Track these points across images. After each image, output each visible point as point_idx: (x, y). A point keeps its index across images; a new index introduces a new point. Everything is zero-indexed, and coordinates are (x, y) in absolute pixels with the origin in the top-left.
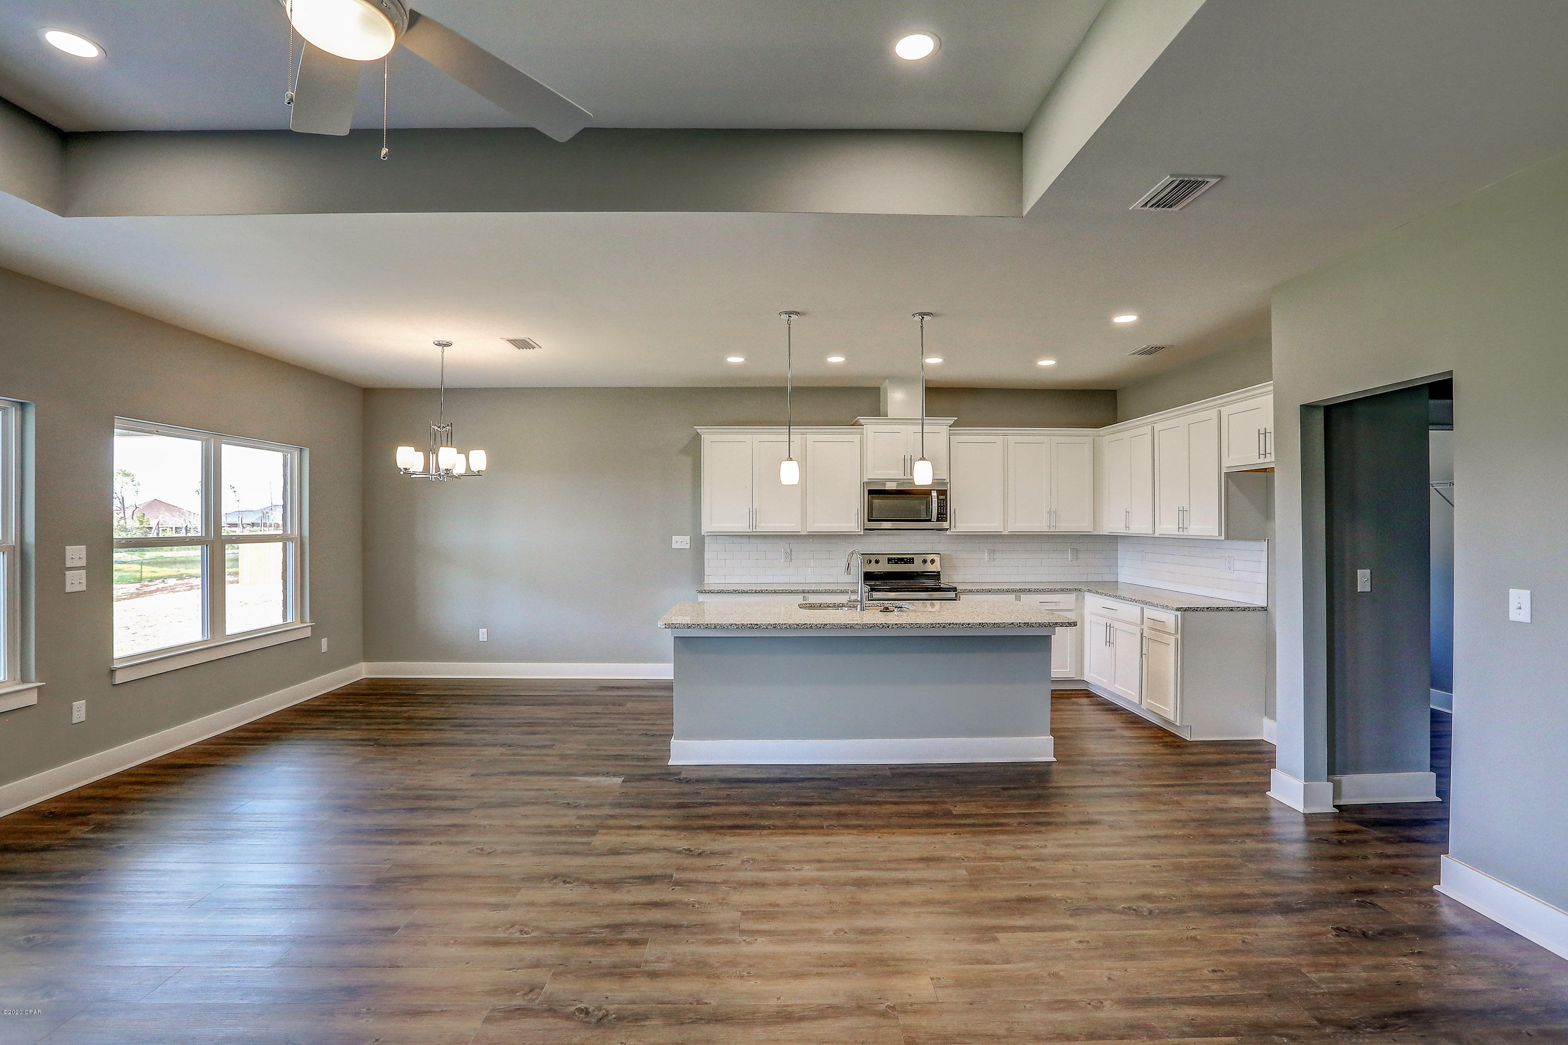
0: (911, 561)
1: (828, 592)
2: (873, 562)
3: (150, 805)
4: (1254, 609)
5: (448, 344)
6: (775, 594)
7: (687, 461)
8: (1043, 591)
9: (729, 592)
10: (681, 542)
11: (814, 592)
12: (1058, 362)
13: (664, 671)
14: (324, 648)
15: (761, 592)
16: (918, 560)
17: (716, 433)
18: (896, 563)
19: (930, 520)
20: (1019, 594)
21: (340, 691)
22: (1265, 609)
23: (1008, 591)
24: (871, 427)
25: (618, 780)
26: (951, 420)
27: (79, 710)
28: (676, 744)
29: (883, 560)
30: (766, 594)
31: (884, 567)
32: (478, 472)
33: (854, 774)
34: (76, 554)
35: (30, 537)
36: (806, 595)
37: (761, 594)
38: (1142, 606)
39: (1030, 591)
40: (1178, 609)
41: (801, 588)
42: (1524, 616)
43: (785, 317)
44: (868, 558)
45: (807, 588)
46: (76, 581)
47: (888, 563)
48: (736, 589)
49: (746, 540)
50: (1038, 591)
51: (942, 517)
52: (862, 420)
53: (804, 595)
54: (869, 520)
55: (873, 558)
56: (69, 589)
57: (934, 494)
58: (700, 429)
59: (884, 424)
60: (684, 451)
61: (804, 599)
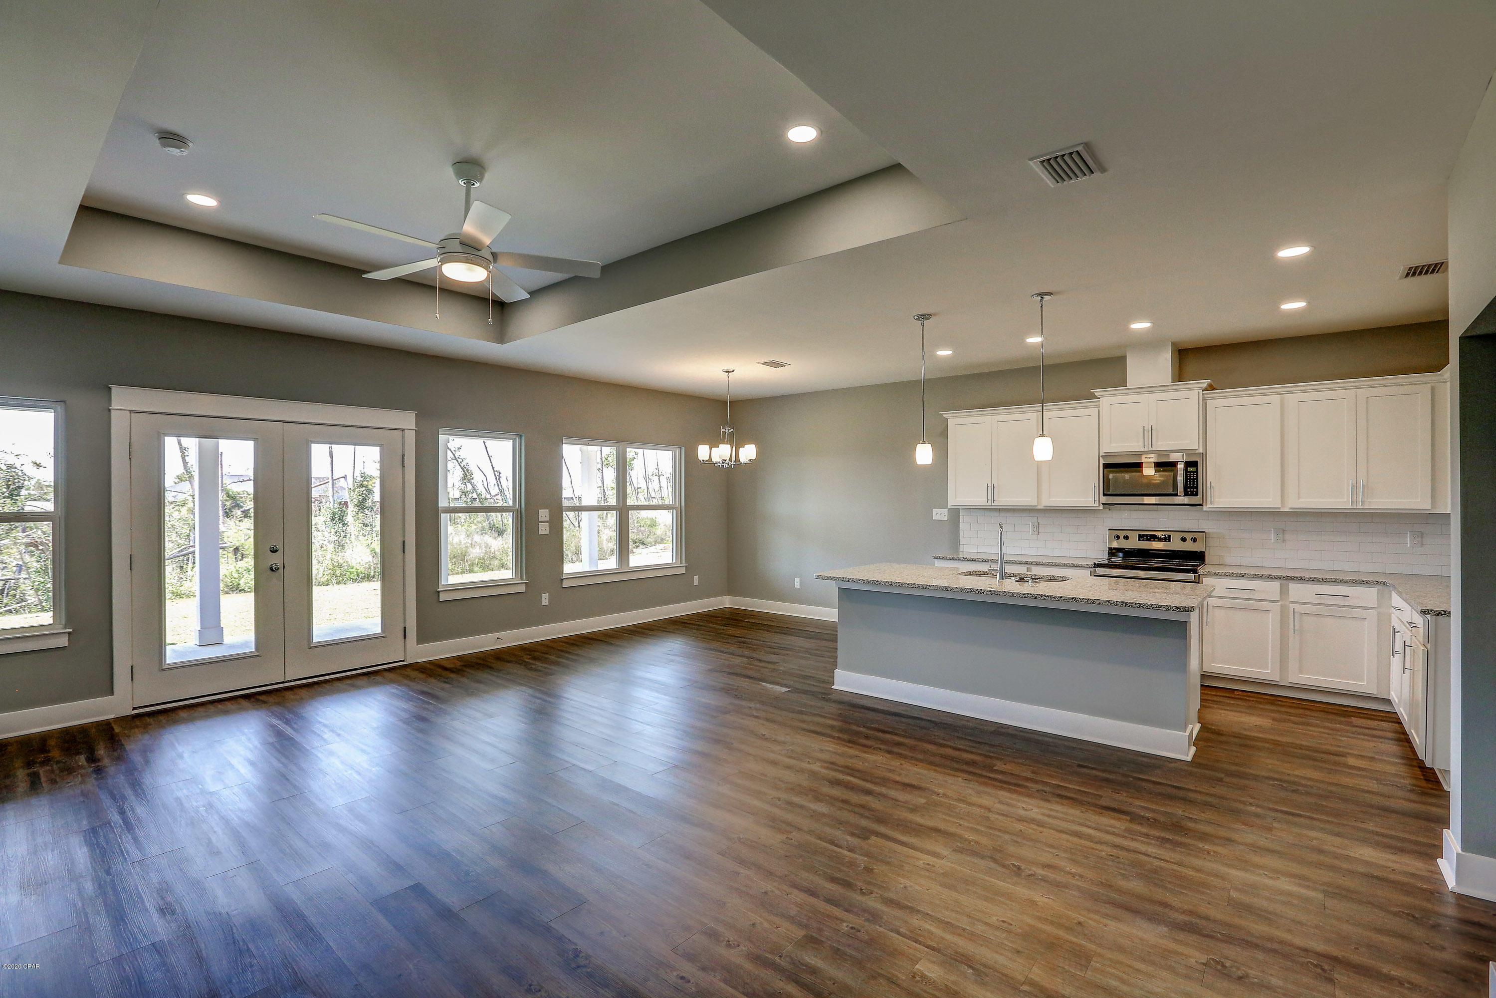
0: (1164, 538)
1: (1051, 565)
2: (1122, 537)
3: (567, 655)
5: (732, 371)
8: (1324, 581)
10: (940, 514)
11: (1037, 564)
12: (1309, 303)
13: (830, 614)
14: (696, 582)
16: (1176, 537)
17: (960, 417)
18: (1148, 540)
19: (1176, 495)
20: (1285, 582)
21: (706, 613)
23: (1269, 577)
24: (1108, 399)
25: (784, 689)
26: (1204, 383)
27: (545, 599)
28: (839, 673)
29: (1134, 537)
31: (1134, 543)
33: (950, 721)
34: (544, 514)
35: (523, 506)
36: (1029, 566)
39: (1302, 579)
41: (1024, 559)
44: (1116, 534)
45: (1030, 560)
46: (544, 529)
47: (1139, 540)
48: (986, 558)
49: (996, 514)
50: (1313, 580)
51: (1191, 491)
52: (1097, 392)
53: (1027, 566)
54: (1104, 495)
55: (1122, 534)
56: (541, 533)
57: (1181, 466)
58: (945, 414)
59: (1123, 394)
61: (1028, 570)
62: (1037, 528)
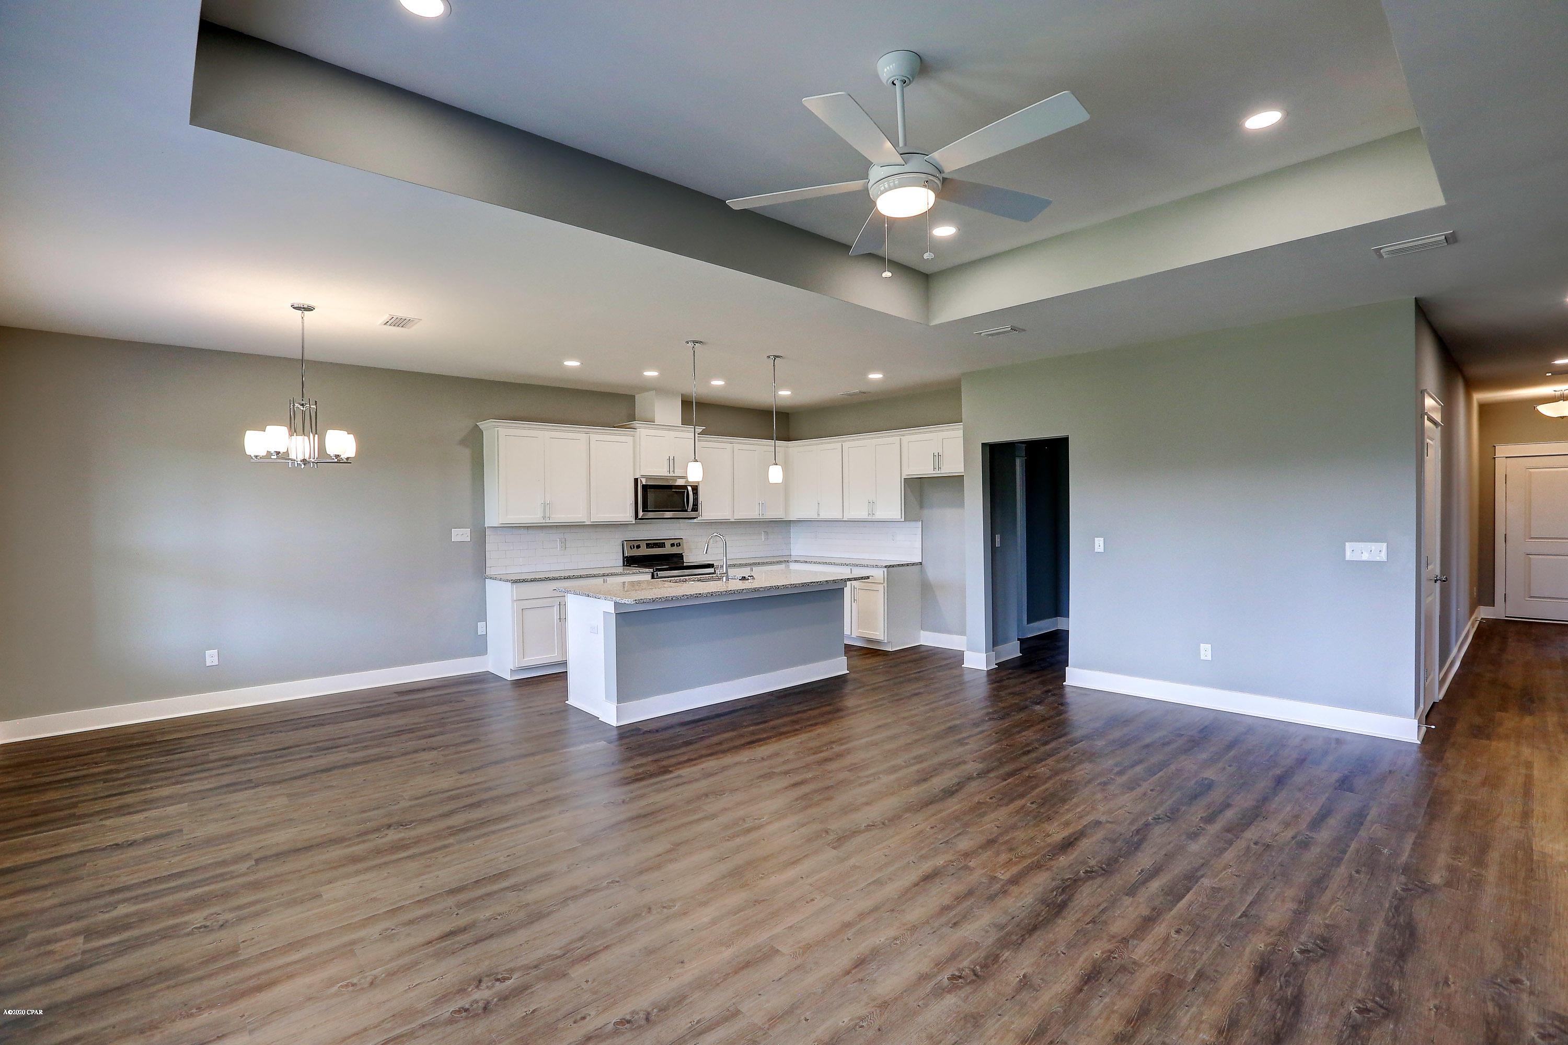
0: (661, 545)
2: (635, 547)
4: (913, 564)
5: (309, 309)
6: (581, 579)
7: (466, 453)
9: (541, 580)
10: (461, 535)
12: (793, 392)
15: (569, 578)
16: (668, 544)
17: (508, 427)
18: (653, 547)
19: (684, 511)
22: (921, 563)
24: (643, 432)
26: (699, 429)
29: (643, 545)
30: (573, 580)
31: (642, 551)
32: (347, 459)
36: (605, 578)
37: (569, 580)
38: (851, 567)
39: (774, 563)
40: (886, 567)
42: (1101, 549)
43: (690, 344)
44: (631, 544)
47: (645, 548)
48: (547, 577)
49: (525, 531)
51: (695, 508)
52: (636, 424)
54: (641, 511)
55: (635, 544)
57: (690, 488)
58: (482, 423)
59: (652, 429)
60: (463, 442)
62: (564, 543)
